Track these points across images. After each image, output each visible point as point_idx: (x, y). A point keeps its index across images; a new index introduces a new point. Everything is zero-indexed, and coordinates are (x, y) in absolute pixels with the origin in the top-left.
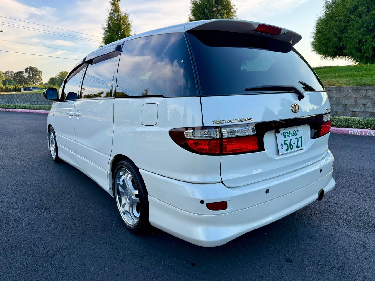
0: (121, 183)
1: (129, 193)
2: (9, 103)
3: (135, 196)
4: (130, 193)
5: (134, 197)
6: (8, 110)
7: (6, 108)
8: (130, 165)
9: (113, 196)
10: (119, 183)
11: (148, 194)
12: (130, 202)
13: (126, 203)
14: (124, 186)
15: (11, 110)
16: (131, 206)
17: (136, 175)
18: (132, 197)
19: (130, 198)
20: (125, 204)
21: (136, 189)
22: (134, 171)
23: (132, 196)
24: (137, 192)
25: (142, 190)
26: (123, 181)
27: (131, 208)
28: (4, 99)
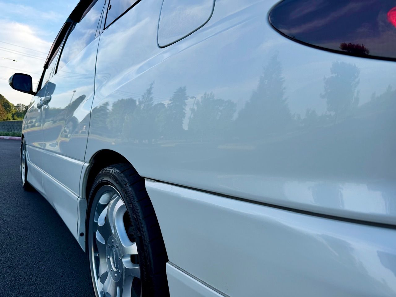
0: (101, 222)
1: (117, 249)
2: (8, 131)
3: (129, 259)
4: (119, 250)
5: (127, 262)
6: (5, 137)
7: (4, 136)
8: (123, 175)
9: (83, 248)
10: (97, 223)
11: (167, 260)
12: (117, 272)
13: (109, 274)
14: (106, 230)
15: (8, 137)
16: (119, 284)
17: (136, 201)
18: (121, 260)
19: (119, 264)
20: (106, 275)
21: (132, 240)
22: (130, 189)
23: (123, 257)
24: (133, 249)
25: (149, 245)
26: (106, 219)
27: (118, 289)
28: (3, 127)
